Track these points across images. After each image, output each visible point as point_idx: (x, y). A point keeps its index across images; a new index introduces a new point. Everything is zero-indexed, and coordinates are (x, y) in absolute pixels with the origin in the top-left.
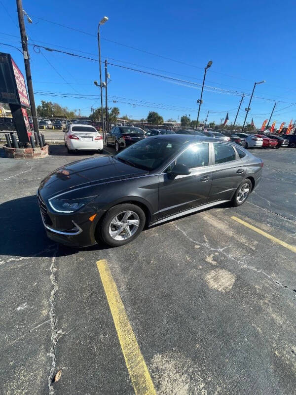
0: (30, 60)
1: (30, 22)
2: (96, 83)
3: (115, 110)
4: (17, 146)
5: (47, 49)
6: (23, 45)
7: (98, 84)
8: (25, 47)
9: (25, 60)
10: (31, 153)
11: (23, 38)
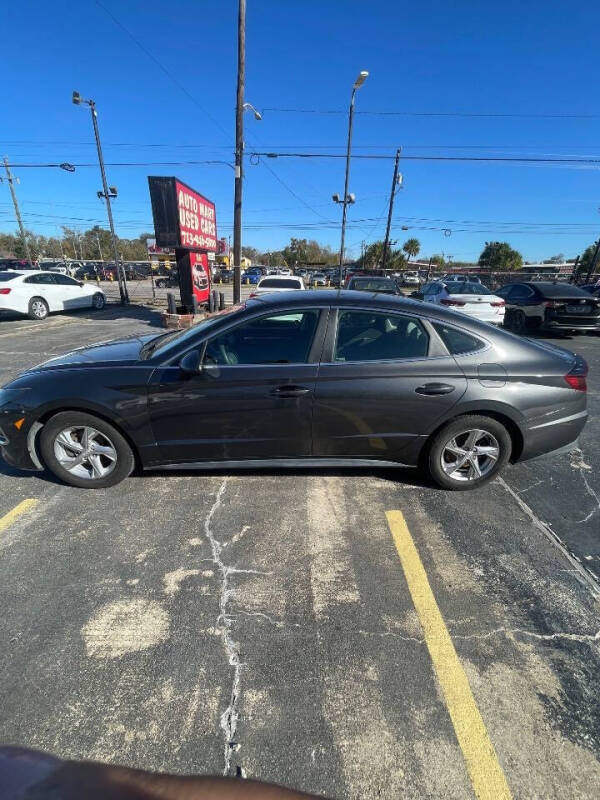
0: (243, 179)
1: (258, 118)
2: (335, 198)
3: (412, 246)
4: (175, 311)
5: (271, 156)
6: (237, 156)
7: (339, 199)
8: (239, 161)
9: (236, 179)
10: (188, 322)
11: (239, 146)
